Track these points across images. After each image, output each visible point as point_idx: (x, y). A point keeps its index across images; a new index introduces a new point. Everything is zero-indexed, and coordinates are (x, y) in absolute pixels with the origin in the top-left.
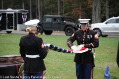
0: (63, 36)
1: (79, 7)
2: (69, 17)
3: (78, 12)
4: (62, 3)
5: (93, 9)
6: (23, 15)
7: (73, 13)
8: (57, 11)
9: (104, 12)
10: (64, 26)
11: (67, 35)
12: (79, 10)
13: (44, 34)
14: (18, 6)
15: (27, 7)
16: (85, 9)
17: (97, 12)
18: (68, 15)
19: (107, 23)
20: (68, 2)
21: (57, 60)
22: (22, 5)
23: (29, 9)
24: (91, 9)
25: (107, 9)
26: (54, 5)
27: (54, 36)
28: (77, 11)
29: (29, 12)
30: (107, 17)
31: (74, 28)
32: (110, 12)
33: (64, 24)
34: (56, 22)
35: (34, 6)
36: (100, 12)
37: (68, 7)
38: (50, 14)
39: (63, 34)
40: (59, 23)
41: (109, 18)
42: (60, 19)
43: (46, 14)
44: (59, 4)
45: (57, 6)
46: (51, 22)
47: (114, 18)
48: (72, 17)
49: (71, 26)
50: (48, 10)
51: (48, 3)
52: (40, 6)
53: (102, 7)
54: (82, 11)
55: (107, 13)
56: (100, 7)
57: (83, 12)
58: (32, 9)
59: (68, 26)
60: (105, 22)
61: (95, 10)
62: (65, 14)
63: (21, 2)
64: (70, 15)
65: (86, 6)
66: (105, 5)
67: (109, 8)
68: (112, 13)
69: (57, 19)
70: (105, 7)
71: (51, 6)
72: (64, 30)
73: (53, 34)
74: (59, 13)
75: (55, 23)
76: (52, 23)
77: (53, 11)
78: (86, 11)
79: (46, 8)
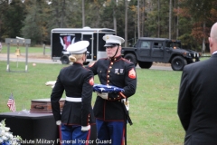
1: (202, 26)
3: (200, 34)
4: (175, 19)
7: (191, 35)
10: (170, 56)
11: (174, 70)
12: (202, 30)
13: (138, 66)
14: (108, 23)
20: (185, 17)
22: (112, 21)
26: (163, 22)
27: (153, 70)
31: (186, 58)
33: (170, 52)
34: (158, 49)
35: (131, 24)
38: (157, 37)
39: (168, 67)
42: (164, 44)
44: (170, 20)
45: (167, 24)
46: (149, 48)
49: (181, 55)
50: (152, 29)
51: (154, 18)
52: (141, 24)
58: (128, 29)
59: (176, 54)
62: (180, 36)
63: (112, 17)
64: (188, 38)
69: (160, 45)
71: (158, 23)
72: (170, 62)
73: (152, 67)
75: (155, 51)
76: (150, 50)
77: (161, 32)
79: (150, 26)
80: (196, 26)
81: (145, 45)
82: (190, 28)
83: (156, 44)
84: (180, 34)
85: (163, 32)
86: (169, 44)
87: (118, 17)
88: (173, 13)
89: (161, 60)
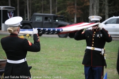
0: (56, 38)
1: (74, 4)
2: (62, 16)
3: (73, 11)
5: (91, 7)
6: (9, 12)
7: (67, 11)
8: (49, 8)
9: (103, 10)
11: (60, 37)
12: (74, 8)
15: (14, 4)
16: (81, 7)
17: (95, 10)
18: (62, 14)
19: (106, 23)
21: (48, 65)
22: (8, 1)
23: (17, 5)
24: (88, 7)
25: (107, 8)
26: (45, 2)
27: (45, 37)
28: (72, 9)
29: (16, 10)
30: (107, 16)
32: (109, 11)
34: (48, 22)
35: (22, 3)
36: (98, 11)
37: (62, 4)
38: (41, 13)
40: (51, 23)
41: (109, 17)
42: (52, 18)
43: (36, 12)
44: (51, 1)
45: (49, 3)
46: (41, 21)
47: (114, 17)
48: (66, 16)
52: (29, 3)
53: (101, 4)
54: (78, 9)
55: (107, 12)
56: (98, 4)
57: (79, 11)
58: (20, 6)
60: (104, 22)
61: (93, 8)
62: (58, 12)
64: (64, 13)
65: (83, 4)
66: (104, 3)
67: (109, 6)
68: (112, 12)
69: (49, 19)
70: (104, 5)
71: (42, 2)
74: (51, 11)
75: (46, 23)
77: (44, 9)
78: (83, 10)
79: (36, 5)
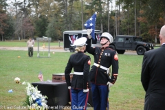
4: (138, 24)
7: (149, 33)
10: (136, 46)
14: (97, 27)
20: (144, 23)
22: (100, 26)
26: (131, 26)
31: (145, 47)
33: (136, 44)
35: (112, 27)
40: (131, 43)
44: (135, 24)
45: (134, 27)
46: (123, 41)
49: (143, 45)
50: (125, 30)
51: (125, 24)
58: (110, 30)
59: (139, 45)
63: (100, 23)
69: (129, 39)
71: (128, 26)
72: (136, 50)
73: (125, 53)
75: (127, 43)
76: (124, 43)
79: (123, 28)
80: (151, 28)
81: (121, 40)
82: (147, 29)
83: (127, 39)
84: (142, 33)
85: (131, 32)
86: (135, 39)
87: (103, 23)
88: (137, 20)
89: (130, 48)
